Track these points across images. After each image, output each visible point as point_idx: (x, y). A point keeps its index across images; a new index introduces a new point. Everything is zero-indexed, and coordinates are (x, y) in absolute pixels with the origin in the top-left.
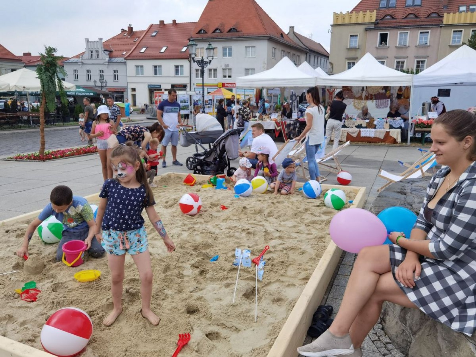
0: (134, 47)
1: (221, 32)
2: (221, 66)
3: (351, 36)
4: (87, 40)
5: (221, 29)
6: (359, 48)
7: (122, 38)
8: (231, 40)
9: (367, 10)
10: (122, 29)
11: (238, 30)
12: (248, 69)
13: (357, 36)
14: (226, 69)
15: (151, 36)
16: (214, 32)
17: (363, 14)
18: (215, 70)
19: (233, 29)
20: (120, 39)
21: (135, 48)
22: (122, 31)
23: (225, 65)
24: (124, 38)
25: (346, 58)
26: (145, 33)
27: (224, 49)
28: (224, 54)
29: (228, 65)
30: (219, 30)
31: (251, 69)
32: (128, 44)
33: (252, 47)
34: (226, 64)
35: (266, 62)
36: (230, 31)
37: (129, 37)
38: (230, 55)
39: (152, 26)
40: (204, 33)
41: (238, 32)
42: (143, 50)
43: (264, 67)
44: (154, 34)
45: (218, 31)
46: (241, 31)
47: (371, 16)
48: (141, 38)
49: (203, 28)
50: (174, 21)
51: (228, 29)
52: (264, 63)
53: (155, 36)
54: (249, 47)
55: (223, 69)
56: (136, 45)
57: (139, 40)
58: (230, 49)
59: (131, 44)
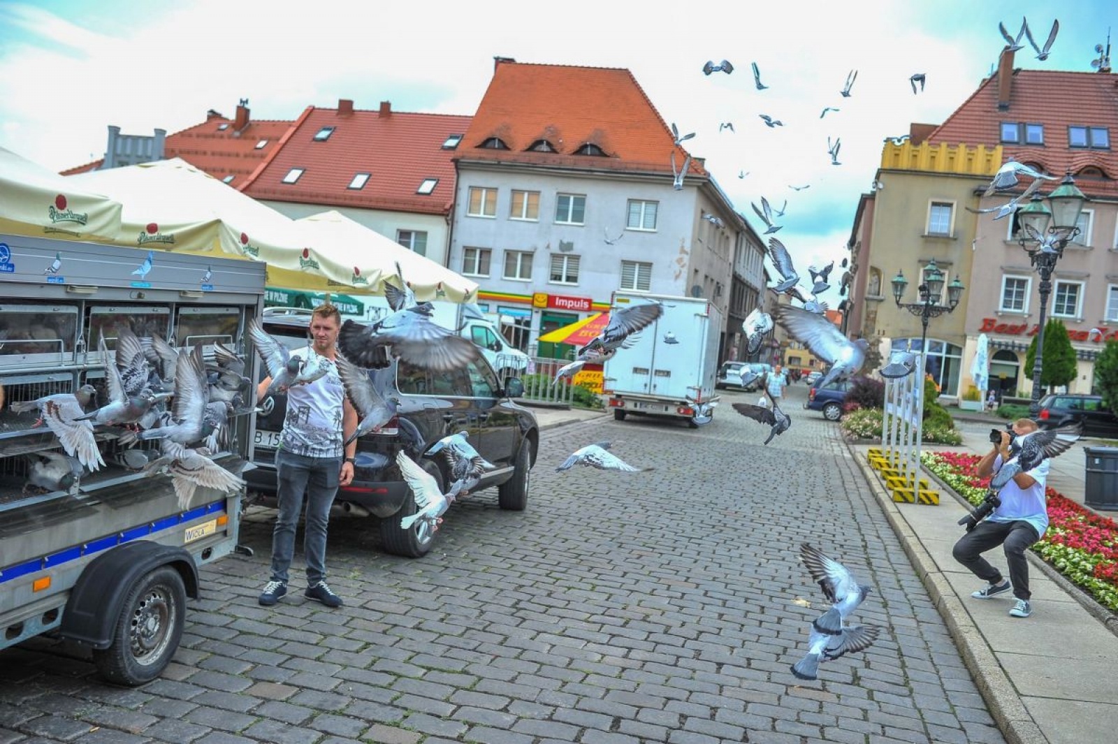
0: (263, 165)
1: (554, 151)
2: (548, 247)
3: (934, 204)
4: (114, 131)
5: (552, 141)
6: (955, 239)
7: (213, 136)
8: (588, 175)
9: (980, 143)
10: (212, 111)
11: (605, 151)
12: (633, 263)
13: (950, 205)
14: (562, 257)
15: (315, 140)
16: (531, 148)
17: (968, 151)
18: (528, 256)
19: (592, 146)
20: (206, 136)
21: (265, 169)
22: (209, 118)
23: (561, 242)
24: (222, 137)
25: (920, 261)
26: (292, 130)
27: (562, 199)
28: (561, 213)
29: (569, 246)
30: (549, 144)
31: (641, 264)
32: (237, 155)
33: (648, 202)
34: (565, 241)
35: (688, 247)
36: (580, 151)
37: (237, 134)
38: (578, 216)
39: (311, 112)
40: (498, 149)
41: (606, 156)
42: (293, 176)
43: (680, 261)
44: (323, 134)
45: (544, 148)
46: (615, 155)
47: (989, 161)
48: (283, 141)
49: (497, 135)
50: (385, 106)
51: (575, 146)
52: (683, 251)
53: (323, 140)
54: (640, 201)
55: (554, 256)
56: (268, 159)
57: (278, 147)
58: (581, 201)
59: (246, 156)
